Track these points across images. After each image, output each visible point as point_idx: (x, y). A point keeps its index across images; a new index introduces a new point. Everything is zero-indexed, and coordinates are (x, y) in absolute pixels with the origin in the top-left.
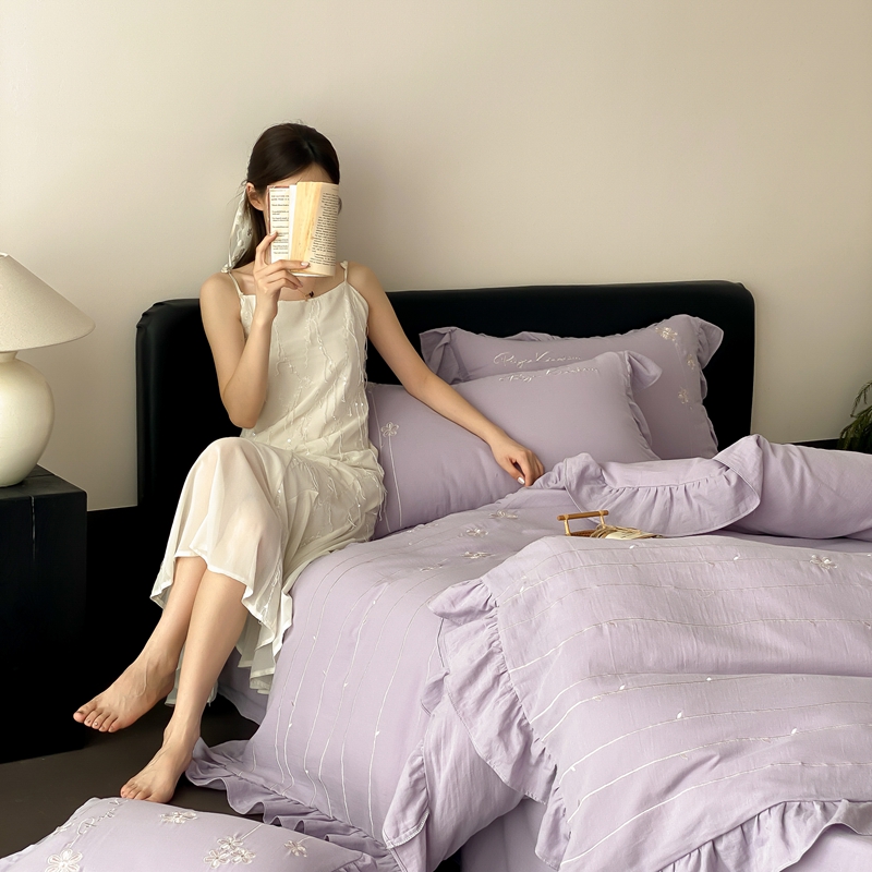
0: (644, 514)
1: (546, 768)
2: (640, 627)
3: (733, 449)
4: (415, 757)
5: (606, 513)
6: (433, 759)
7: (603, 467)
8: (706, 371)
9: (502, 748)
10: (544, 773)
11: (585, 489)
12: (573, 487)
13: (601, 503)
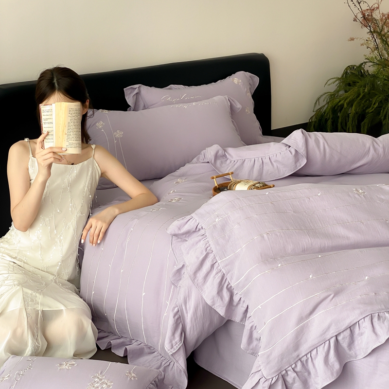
0: (249, 172)
1: (242, 307)
3: (290, 136)
4: (174, 308)
5: (232, 173)
7: (225, 151)
9: (219, 300)
10: (241, 310)
11: (218, 162)
12: (213, 161)
13: (227, 168)
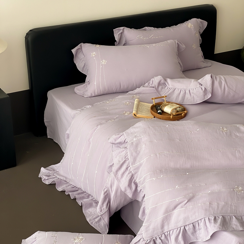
0: (177, 97)
2: (168, 155)
3: (204, 78)
4: (105, 189)
5: (166, 96)
6: (110, 189)
7: (166, 80)
8: (201, 35)
9: (129, 189)
10: (141, 195)
11: (160, 87)
12: (157, 87)
13: (165, 92)
